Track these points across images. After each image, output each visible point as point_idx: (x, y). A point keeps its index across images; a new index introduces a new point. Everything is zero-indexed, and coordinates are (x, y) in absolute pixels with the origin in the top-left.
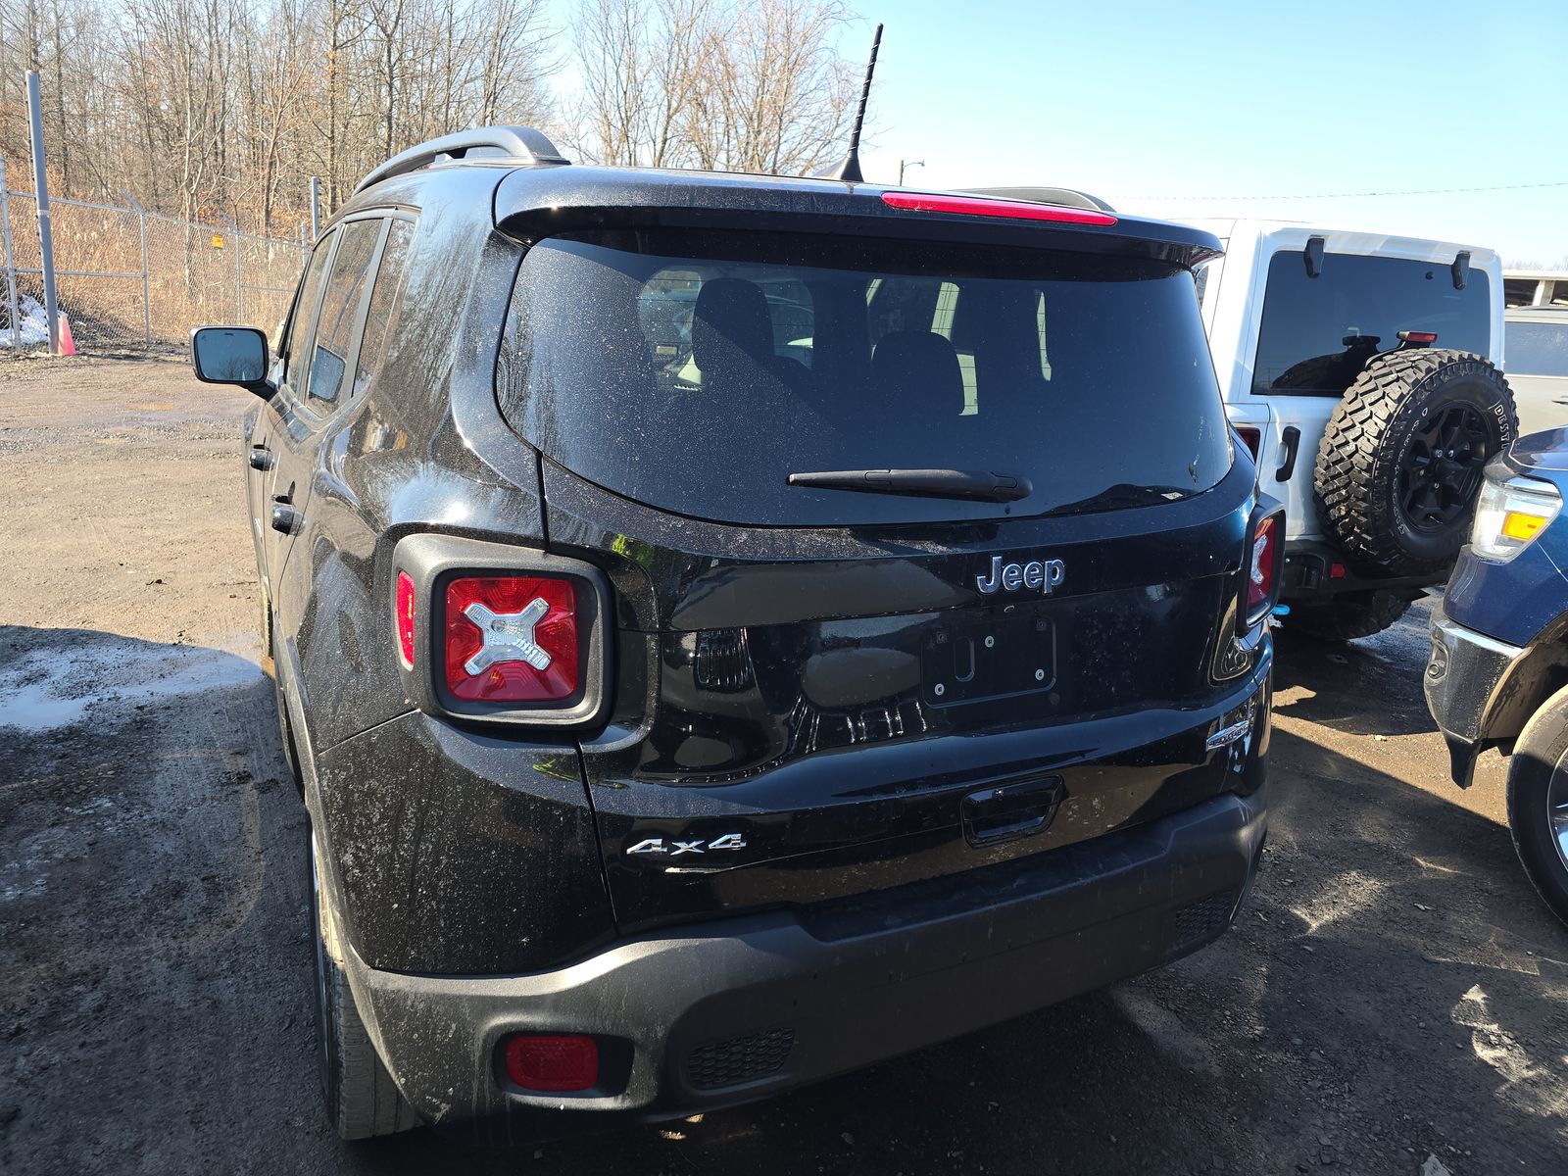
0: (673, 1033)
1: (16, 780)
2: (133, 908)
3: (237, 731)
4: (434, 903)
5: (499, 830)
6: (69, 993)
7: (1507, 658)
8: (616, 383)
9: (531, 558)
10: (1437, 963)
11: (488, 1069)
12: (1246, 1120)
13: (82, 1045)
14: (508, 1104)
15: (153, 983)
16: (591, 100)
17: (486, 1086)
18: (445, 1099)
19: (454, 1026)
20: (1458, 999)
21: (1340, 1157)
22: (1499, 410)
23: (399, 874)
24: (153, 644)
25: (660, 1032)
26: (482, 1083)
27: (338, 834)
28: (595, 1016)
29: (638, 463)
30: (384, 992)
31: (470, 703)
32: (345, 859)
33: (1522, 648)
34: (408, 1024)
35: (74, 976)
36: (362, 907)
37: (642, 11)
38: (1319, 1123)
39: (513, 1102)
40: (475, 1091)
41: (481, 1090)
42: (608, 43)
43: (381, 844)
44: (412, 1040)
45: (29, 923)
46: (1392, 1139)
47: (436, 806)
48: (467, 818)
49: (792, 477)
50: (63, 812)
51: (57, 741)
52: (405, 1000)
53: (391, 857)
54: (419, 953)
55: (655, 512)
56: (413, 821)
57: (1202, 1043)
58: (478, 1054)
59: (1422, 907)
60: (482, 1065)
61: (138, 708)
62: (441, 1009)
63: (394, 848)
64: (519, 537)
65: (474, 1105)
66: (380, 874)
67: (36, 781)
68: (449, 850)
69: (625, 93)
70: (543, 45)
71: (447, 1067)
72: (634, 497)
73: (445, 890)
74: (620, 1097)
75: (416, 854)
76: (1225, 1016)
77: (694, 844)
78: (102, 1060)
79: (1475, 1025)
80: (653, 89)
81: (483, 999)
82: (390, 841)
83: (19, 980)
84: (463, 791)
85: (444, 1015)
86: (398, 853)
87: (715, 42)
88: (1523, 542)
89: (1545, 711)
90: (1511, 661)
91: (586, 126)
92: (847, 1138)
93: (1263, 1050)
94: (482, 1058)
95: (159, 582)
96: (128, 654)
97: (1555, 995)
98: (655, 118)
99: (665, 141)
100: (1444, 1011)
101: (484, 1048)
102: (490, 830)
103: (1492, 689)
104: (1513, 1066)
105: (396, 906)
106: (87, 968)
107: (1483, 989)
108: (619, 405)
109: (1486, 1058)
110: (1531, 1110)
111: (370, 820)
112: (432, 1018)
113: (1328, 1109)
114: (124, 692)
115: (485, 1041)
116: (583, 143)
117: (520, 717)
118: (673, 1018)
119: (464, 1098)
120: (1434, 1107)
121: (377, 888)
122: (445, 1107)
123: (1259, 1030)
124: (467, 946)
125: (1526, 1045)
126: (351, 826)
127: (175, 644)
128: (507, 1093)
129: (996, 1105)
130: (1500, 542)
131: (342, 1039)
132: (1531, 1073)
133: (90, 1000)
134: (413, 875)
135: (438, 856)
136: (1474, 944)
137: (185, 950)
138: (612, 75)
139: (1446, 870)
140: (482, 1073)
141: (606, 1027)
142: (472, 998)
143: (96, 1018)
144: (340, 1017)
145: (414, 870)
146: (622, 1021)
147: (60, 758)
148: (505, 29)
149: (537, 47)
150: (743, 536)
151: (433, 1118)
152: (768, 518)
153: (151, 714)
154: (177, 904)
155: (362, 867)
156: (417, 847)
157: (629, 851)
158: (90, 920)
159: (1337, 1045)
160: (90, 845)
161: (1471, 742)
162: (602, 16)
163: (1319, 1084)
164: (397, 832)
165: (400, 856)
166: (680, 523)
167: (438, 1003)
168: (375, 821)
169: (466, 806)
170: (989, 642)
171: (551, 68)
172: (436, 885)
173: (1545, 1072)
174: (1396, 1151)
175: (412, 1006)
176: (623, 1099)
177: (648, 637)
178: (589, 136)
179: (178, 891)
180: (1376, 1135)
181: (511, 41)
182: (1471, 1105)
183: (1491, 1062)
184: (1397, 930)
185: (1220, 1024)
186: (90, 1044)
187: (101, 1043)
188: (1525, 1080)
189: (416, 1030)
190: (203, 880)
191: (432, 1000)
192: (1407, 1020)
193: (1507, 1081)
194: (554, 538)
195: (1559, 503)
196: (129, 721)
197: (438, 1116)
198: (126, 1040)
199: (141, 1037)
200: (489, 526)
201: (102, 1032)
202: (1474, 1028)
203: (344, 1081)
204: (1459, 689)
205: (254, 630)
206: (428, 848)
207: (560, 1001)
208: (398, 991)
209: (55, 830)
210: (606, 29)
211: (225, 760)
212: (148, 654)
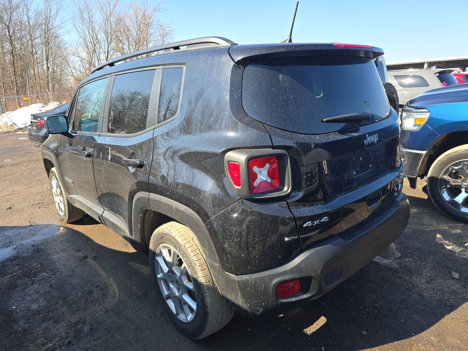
0: (322, 272)
1: (7, 275)
2: (79, 300)
3: (72, 245)
4: (254, 252)
5: (271, 227)
6: (78, 328)
7: (422, 154)
8: (280, 101)
9: (270, 151)
10: (427, 231)
11: (274, 295)
12: (410, 275)
13: (94, 341)
14: (279, 303)
15: (103, 318)
16: (81, 40)
17: (273, 300)
18: (262, 307)
19: (263, 285)
20: (436, 238)
21: (434, 277)
22: (395, 96)
23: (243, 246)
24: (22, 227)
25: (319, 272)
26: (272, 299)
27: (222, 239)
28: (302, 272)
29: (290, 121)
30: (242, 281)
31: (257, 194)
32: (225, 246)
33: (426, 151)
34: (250, 288)
35: (75, 323)
36: (232, 258)
37: (93, 12)
38: (425, 271)
39: (281, 302)
40: (270, 302)
41: (272, 301)
42: (84, 23)
43: (236, 239)
44: (251, 292)
45: (48, 313)
46: (442, 270)
47: (252, 224)
48: (262, 226)
49: (325, 120)
50: (32, 280)
51: (12, 261)
52: (248, 282)
53: (240, 242)
54: (251, 267)
55: (297, 134)
56: (246, 230)
57: (389, 261)
58: (271, 291)
59: (416, 219)
60: (272, 294)
61: (32, 246)
62: (259, 281)
63: (241, 239)
64: (265, 146)
65: (270, 307)
66: (237, 247)
67: (15, 274)
68: (257, 236)
69: (92, 38)
70: (63, 25)
71: (262, 297)
72: (291, 131)
73: (257, 247)
74: (307, 294)
75: (248, 239)
76: (390, 253)
77: (318, 221)
78: (103, 343)
79: (443, 242)
80: (101, 36)
81: (271, 275)
82: (239, 237)
83: (58, 329)
84: (260, 218)
85: (260, 283)
86: (242, 240)
87: (120, 20)
88: (421, 125)
89: (434, 165)
90: (424, 154)
91: (80, 49)
92: (324, 304)
93: (403, 259)
94: (272, 292)
95: (10, 208)
96: (16, 232)
97: (454, 232)
98: (104, 45)
99: (108, 52)
100: (435, 241)
101: (273, 289)
102: (269, 228)
103: (419, 163)
104: (456, 249)
105: (243, 255)
106: (78, 320)
107: (440, 234)
108: (282, 106)
109: (449, 249)
110: (465, 257)
111: (232, 233)
112: (257, 284)
113: (425, 268)
114: (24, 242)
115: (273, 287)
116: (80, 55)
117: (271, 195)
118: (321, 268)
119: (267, 305)
120: (446, 261)
121: (237, 252)
122: (261, 310)
123: (400, 254)
124: (265, 262)
125: (455, 244)
126: (226, 236)
127: (30, 225)
128: (279, 300)
129: (353, 287)
130: (415, 125)
131: (208, 305)
132: (460, 249)
133: (86, 328)
134: (248, 245)
135: (254, 238)
136: (431, 225)
137: (106, 307)
138: (87, 33)
139: (415, 210)
140: (273, 297)
141: (305, 275)
142: (267, 276)
143: (92, 332)
144: (207, 299)
145: (247, 244)
146: (309, 272)
147: (18, 265)
148: (48, 21)
149: (61, 25)
150: (318, 137)
151: (257, 314)
152: (321, 132)
153: (38, 246)
154: (93, 296)
155: (231, 247)
156: (248, 237)
157: (304, 226)
158: (68, 307)
159: (418, 254)
160: (50, 287)
161: (415, 177)
162: (81, 14)
163: (420, 263)
164: (241, 234)
165: (243, 241)
166: (303, 136)
167: (258, 280)
168: (234, 233)
169: (261, 222)
170: (361, 159)
171: (66, 32)
172: (255, 246)
173: (463, 248)
174: (445, 273)
175: (251, 283)
176: (308, 294)
177: (301, 167)
178: (82, 52)
179: (91, 293)
180: (438, 271)
181: (51, 25)
182: (453, 259)
183: (451, 249)
184: (413, 226)
185: (390, 255)
186: (96, 339)
187: (99, 338)
188: (460, 251)
189: (253, 289)
190: (96, 287)
191: (256, 280)
192: (429, 245)
193: (456, 252)
194: (274, 145)
195: (429, 114)
196: (32, 250)
197: (259, 313)
198: (107, 335)
199: (111, 333)
200: (255, 145)
201: (98, 335)
202: (443, 243)
203: (210, 318)
204: (411, 164)
205: (54, 216)
206: (251, 237)
207: (291, 271)
208: (246, 279)
209: (34, 285)
210: (83, 18)
211: (75, 254)
212: (23, 230)
